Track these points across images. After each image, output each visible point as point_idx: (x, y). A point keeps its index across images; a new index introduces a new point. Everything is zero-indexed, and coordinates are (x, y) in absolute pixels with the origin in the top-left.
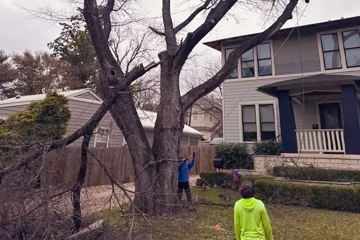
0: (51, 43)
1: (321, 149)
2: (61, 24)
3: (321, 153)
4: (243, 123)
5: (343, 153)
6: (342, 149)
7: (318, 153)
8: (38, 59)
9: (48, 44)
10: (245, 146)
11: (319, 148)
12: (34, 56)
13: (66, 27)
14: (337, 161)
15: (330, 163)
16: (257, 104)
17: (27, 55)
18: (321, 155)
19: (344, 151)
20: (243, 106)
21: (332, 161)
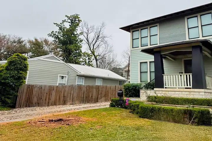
0: (50, 34)
1: (178, 86)
2: (55, 24)
3: (177, 88)
4: (141, 72)
5: (191, 88)
6: (190, 86)
7: (176, 88)
8: (42, 42)
9: (48, 34)
10: (141, 85)
11: (176, 86)
12: (39, 40)
13: (58, 25)
14: (187, 93)
15: (182, 94)
16: (148, 61)
17: (36, 40)
18: (177, 89)
19: (191, 87)
20: (141, 63)
21: (183, 93)
